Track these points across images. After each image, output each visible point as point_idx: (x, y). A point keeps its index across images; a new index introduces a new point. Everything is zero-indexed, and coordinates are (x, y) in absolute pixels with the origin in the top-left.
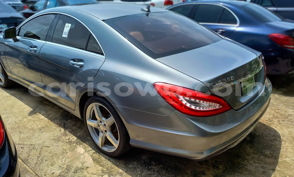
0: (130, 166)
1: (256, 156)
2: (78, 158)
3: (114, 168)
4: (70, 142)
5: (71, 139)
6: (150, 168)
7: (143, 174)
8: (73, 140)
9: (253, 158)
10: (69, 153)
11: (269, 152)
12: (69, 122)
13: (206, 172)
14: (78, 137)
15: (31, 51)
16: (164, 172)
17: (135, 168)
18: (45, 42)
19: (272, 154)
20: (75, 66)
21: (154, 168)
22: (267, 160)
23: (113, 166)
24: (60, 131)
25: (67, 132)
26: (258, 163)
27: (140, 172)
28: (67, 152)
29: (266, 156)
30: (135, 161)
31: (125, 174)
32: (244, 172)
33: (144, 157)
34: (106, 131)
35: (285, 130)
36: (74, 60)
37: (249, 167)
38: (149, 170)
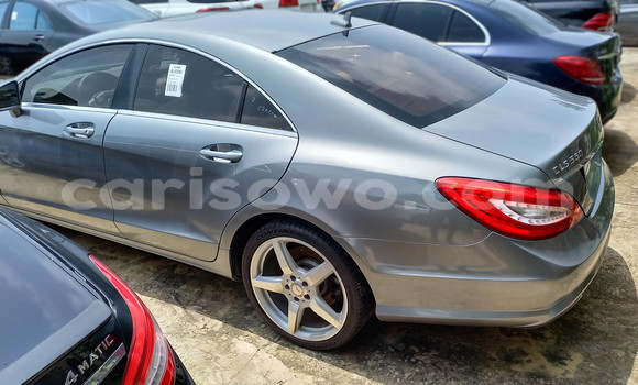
0: (370, 363)
1: (599, 302)
2: (248, 366)
3: (339, 374)
4: (211, 334)
5: (209, 326)
6: (413, 360)
7: (407, 375)
8: (216, 329)
9: (596, 307)
10: (223, 358)
11: (618, 291)
12: (186, 290)
13: (526, 350)
14: (225, 320)
15: (73, 134)
16: (446, 363)
17: (382, 366)
18: (115, 111)
19: (624, 294)
20: (216, 159)
21: (423, 358)
22: (623, 306)
23: (335, 369)
24: (175, 312)
25: (194, 313)
26: (610, 316)
27: (397, 373)
28: (216, 358)
29: (617, 299)
30: (374, 350)
31: (368, 381)
32: (595, 338)
33: (390, 341)
34: (307, 297)
35: (625, 244)
36: (214, 148)
37: (600, 326)
38: (414, 364)
